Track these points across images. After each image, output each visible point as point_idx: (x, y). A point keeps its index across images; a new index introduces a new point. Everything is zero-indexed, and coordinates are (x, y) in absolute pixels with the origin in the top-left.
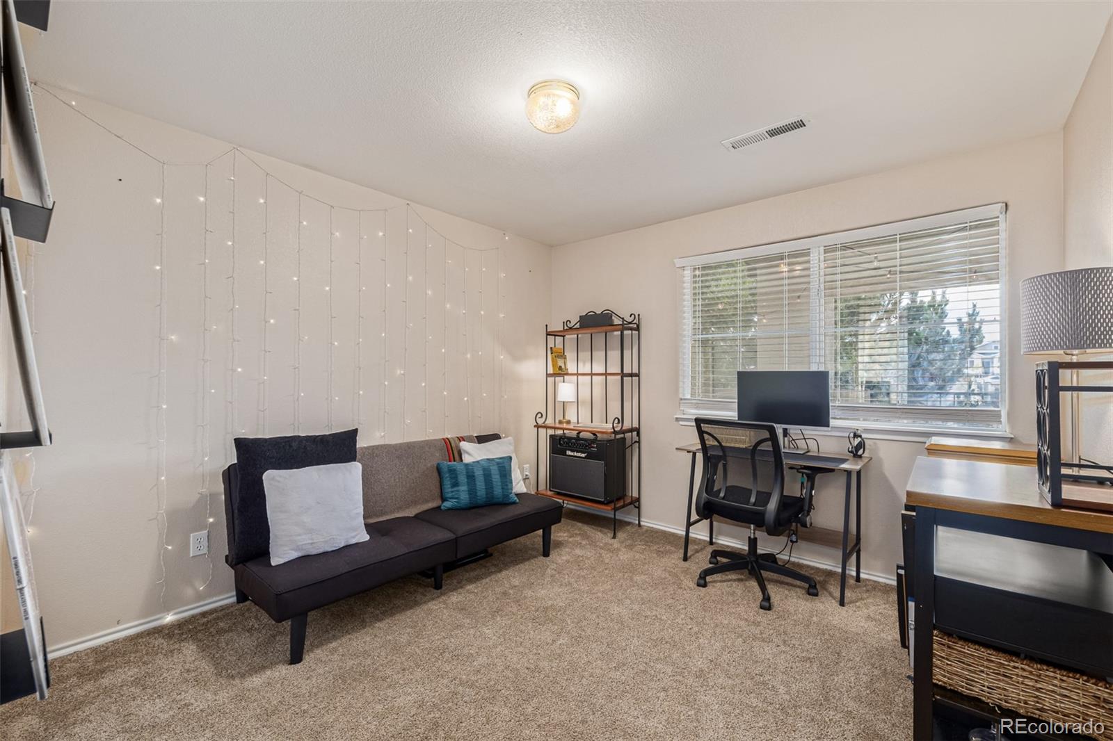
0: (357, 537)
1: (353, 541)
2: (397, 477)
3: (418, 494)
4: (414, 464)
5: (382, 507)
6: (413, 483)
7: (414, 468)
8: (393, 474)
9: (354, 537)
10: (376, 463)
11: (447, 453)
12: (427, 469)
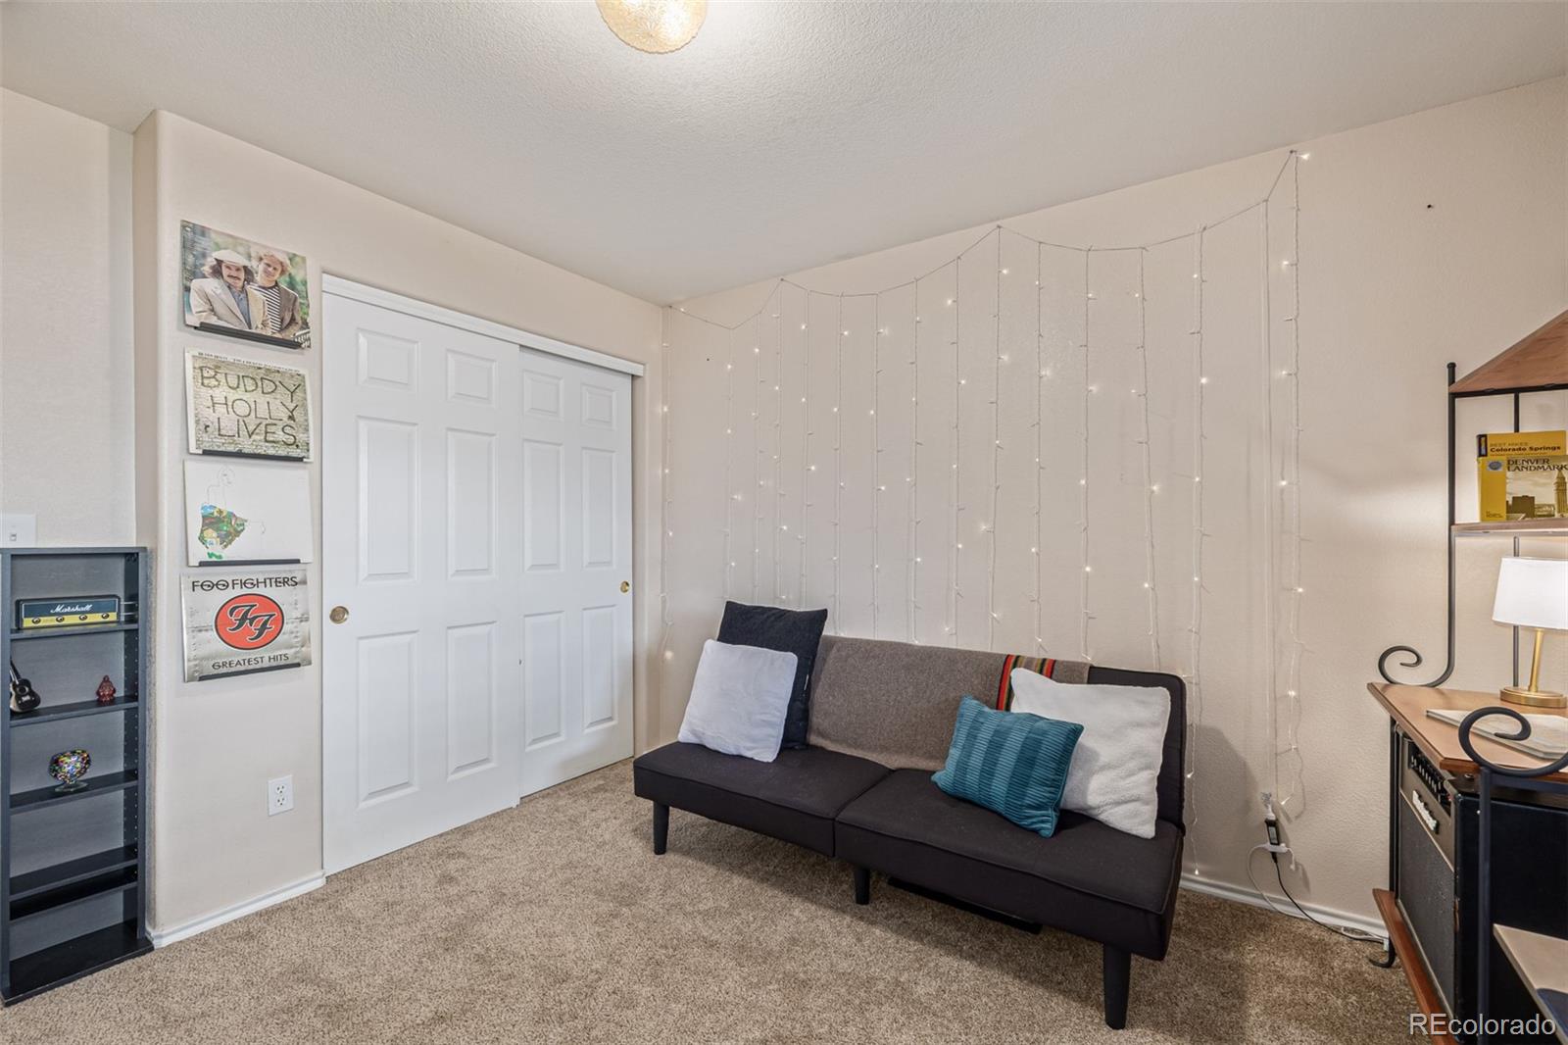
0: (753, 752)
1: (748, 754)
2: (893, 697)
3: (919, 738)
4: (927, 685)
5: (856, 734)
6: (916, 716)
7: (925, 692)
8: (888, 692)
9: (749, 749)
10: (869, 666)
11: (997, 685)
12: (947, 700)
